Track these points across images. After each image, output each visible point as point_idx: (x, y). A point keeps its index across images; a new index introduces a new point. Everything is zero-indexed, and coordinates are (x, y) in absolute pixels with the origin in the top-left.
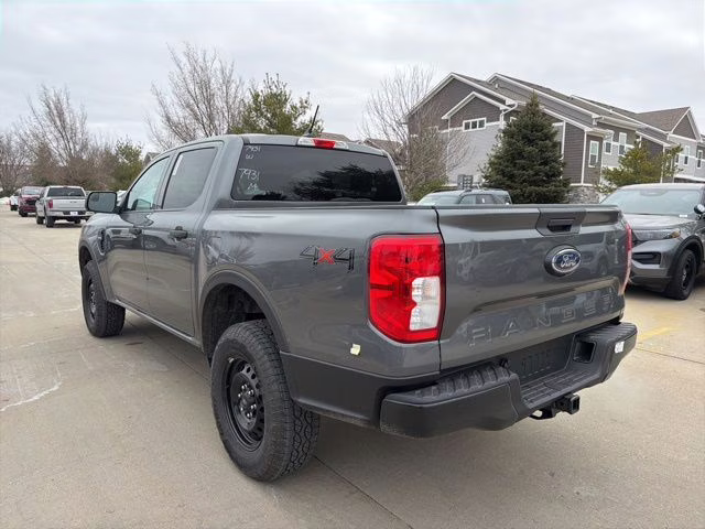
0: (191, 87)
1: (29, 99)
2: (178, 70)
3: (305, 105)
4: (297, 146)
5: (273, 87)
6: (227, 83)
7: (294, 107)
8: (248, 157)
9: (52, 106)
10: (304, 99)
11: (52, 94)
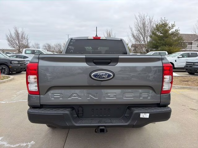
0: (140, 25)
1: (104, 33)
2: (136, 21)
3: (173, 26)
4: (87, 39)
5: (163, 22)
6: (151, 22)
7: (169, 27)
8: (71, 43)
9: (108, 34)
10: (173, 24)
11: (108, 31)
